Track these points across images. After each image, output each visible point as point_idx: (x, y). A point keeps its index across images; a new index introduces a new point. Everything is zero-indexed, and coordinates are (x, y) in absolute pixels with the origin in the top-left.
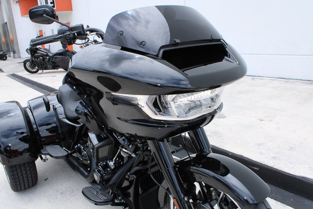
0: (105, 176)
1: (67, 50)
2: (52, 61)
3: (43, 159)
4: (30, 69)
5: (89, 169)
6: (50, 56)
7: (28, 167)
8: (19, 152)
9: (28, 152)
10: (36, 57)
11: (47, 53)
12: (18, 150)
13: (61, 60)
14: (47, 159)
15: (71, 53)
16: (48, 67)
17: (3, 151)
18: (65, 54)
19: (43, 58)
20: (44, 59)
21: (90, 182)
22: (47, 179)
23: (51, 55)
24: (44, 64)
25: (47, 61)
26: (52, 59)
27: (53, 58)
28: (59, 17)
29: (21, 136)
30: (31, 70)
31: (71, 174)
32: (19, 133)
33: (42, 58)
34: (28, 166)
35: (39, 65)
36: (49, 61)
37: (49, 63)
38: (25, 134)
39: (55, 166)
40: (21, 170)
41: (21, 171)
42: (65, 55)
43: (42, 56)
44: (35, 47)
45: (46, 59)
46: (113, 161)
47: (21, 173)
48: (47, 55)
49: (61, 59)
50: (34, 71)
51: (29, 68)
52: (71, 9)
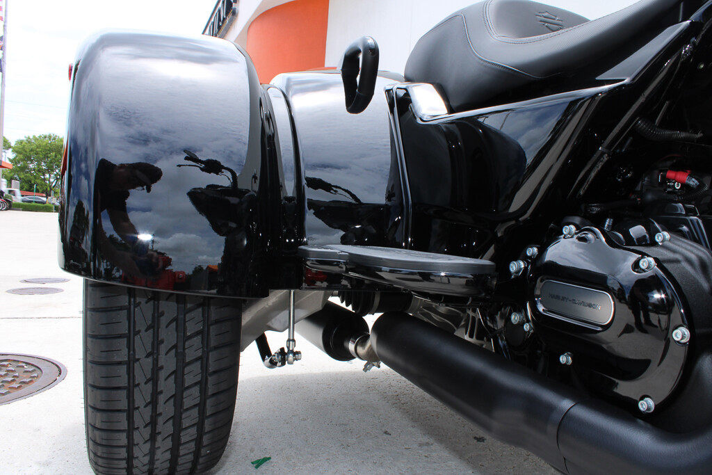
3: (269, 354)
7: (197, 340)
12: (168, 261)
14: (295, 353)
22: (266, 460)
29: (203, 181)
39: (305, 420)
40: (157, 343)
41: (153, 353)
47: (150, 360)
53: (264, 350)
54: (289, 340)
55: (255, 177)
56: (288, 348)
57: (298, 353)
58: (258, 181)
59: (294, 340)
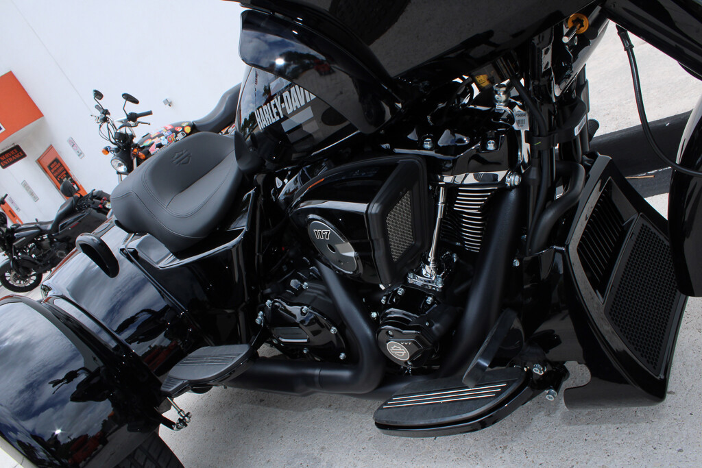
0: (431, 325)
1: (79, 196)
2: (58, 237)
3: (174, 424)
4: (20, 283)
5: (342, 356)
6: (50, 230)
8: (94, 437)
9: (121, 425)
10: (18, 249)
11: (38, 228)
13: (78, 224)
14: (187, 415)
15: (91, 199)
16: (58, 255)
17: (47, 459)
18: (78, 207)
19: (36, 242)
20: (39, 245)
21: (373, 388)
23: (49, 227)
24: (44, 256)
25: (49, 246)
26: (58, 234)
27: (58, 231)
28: (21, 147)
29: (72, 387)
30: (23, 284)
31: (272, 423)
32: (59, 381)
33: (33, 244)
34: (146, 460)
35: (36, 264)
36: (52, 242)
37: (55, 246)
38: (82, 377)
39: (214, 430)
42: (80, 210)
43: (31, 239)
44: (4, 230)
45: (44, 243)
46: (428, 263)
48: (42, 232)
49: (76, 222)
50: (32, 282)
51: (17, 283)
52: (38, 114)
53: (169, 424)
54: (179, 412)
55: (95, 359)
56: (181, 416)
57: (189, 413)
58: (97, 358)
59: (181, 410)
